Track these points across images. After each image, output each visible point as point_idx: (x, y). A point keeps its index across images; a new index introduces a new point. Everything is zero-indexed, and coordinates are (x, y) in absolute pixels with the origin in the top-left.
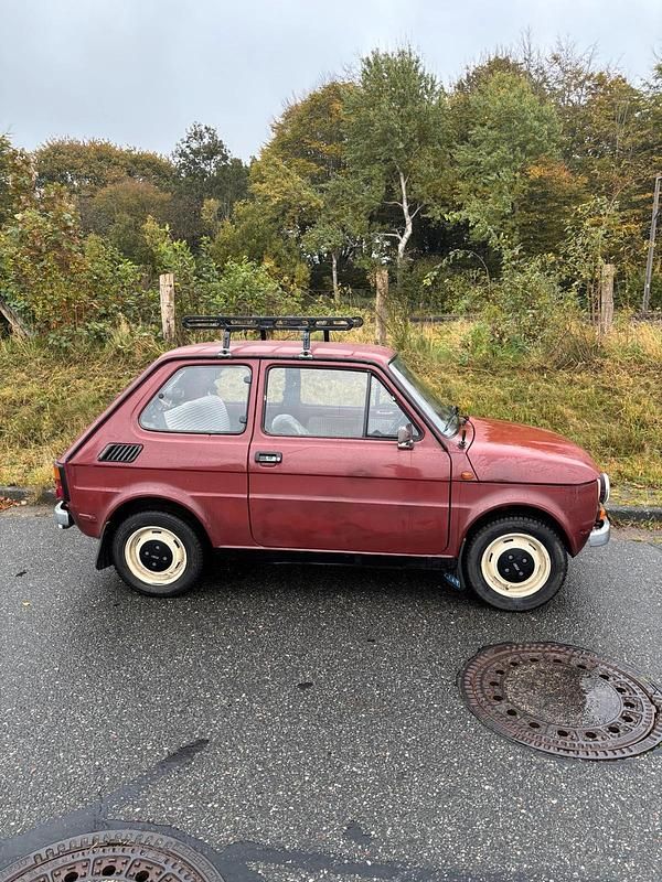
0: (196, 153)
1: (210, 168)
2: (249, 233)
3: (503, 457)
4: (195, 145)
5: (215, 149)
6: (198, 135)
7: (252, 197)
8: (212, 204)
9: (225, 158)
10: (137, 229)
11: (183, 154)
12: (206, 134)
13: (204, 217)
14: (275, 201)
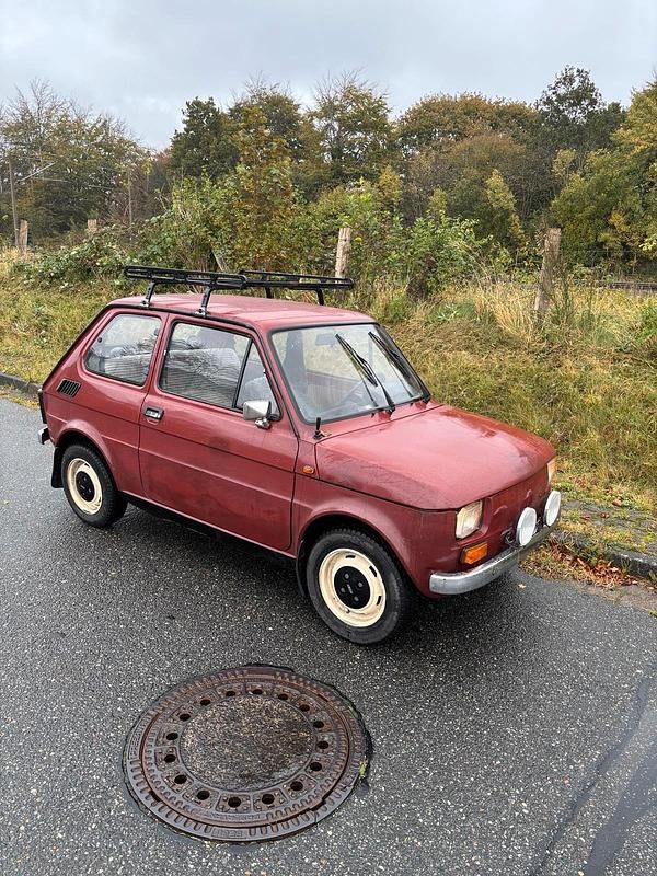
0: (561, 99)
1: (577, 115)
2: (600, 186)
3: (349, 457)
4: (562, 90)
5: (585, 94)
6: (568, 80)
7: (613, 146)
8: (567, 155)
9: (594, 102)
10: (482, 184)
11: (549, 101)
12: (577, 79)
13: (555, 168)
14: (637, 150)
